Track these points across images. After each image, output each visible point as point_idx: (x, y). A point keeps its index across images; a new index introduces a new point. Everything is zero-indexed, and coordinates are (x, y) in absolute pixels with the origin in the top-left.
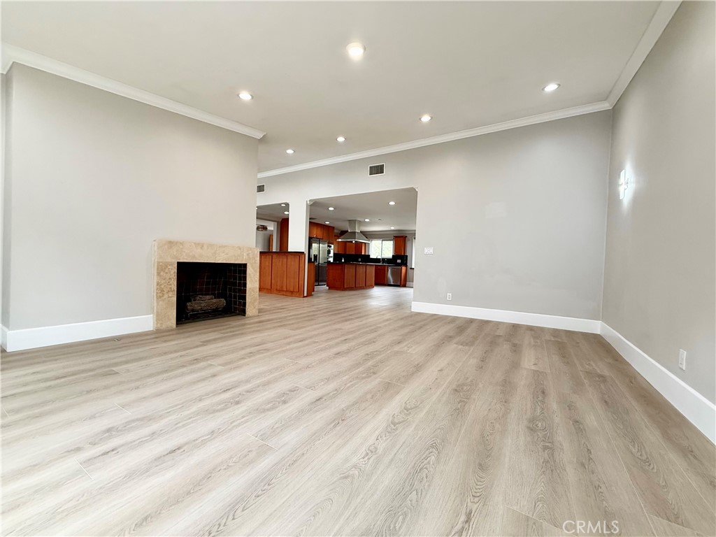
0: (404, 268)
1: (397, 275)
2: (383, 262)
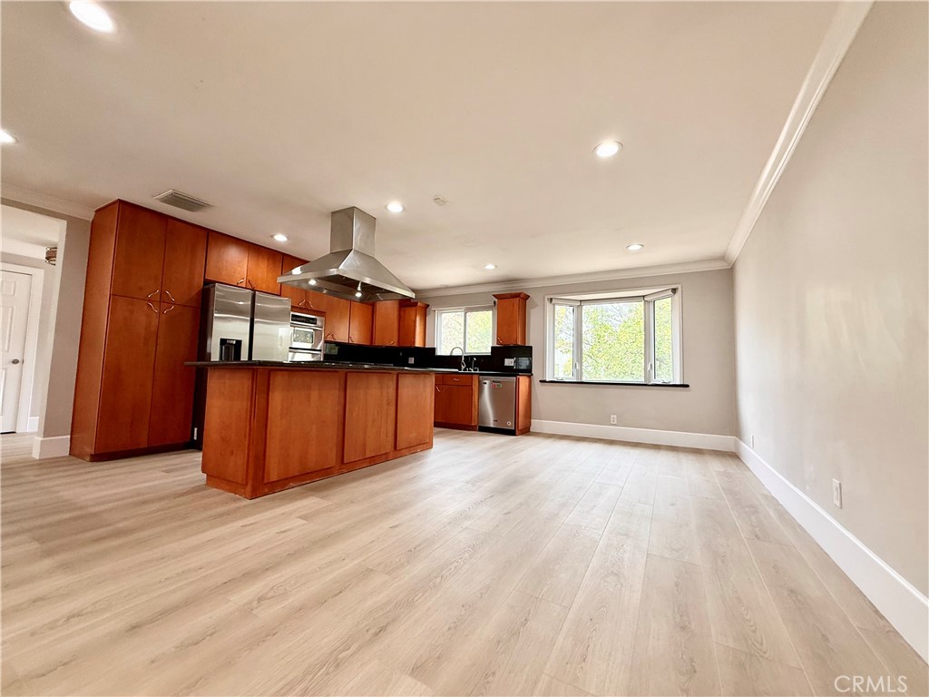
0: (523, 381)
1: (506, 401)
2: (469, 365)
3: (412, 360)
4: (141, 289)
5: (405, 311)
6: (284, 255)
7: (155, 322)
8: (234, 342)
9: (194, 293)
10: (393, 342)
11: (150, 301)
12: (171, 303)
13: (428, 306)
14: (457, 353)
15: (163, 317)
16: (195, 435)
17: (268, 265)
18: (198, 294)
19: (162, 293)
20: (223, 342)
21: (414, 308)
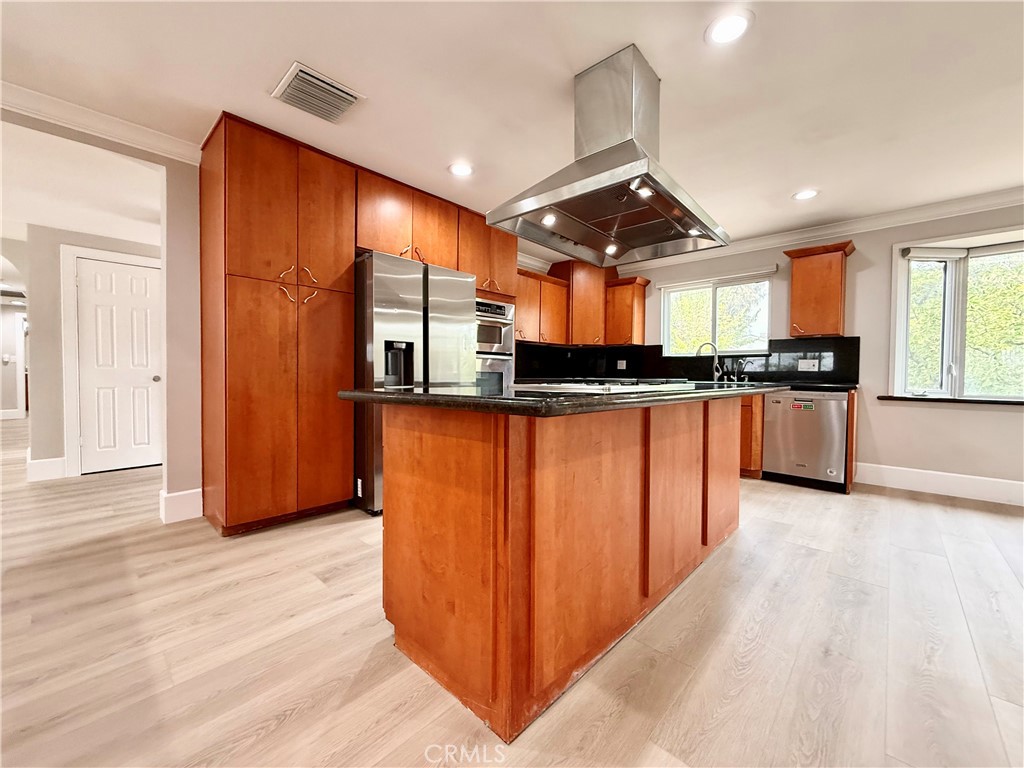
3: (622, 365)
4: (269, 264)
5: (614, 293)
6: (460, 208)
7: (292, 318)
8: (404, 346)
9: (343, 269)
10: (598, 340)
11: (282, 283)
12: (313, 286)
13: (648, 282)
14: (707, 352)
15: (304, 309)
16: (360, 490)
17: (440, 224)
18: (348, 272)
19: (299, 270)
20: (389, 345)
21: (630, 286)
